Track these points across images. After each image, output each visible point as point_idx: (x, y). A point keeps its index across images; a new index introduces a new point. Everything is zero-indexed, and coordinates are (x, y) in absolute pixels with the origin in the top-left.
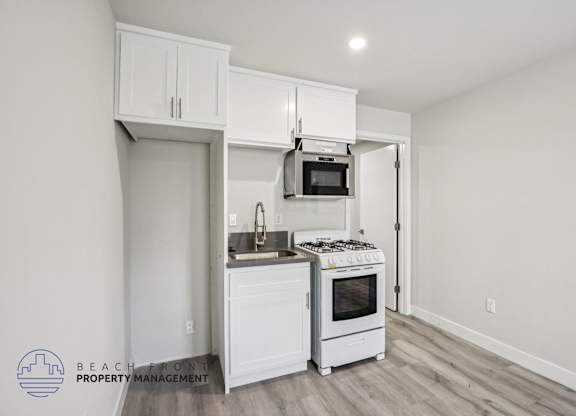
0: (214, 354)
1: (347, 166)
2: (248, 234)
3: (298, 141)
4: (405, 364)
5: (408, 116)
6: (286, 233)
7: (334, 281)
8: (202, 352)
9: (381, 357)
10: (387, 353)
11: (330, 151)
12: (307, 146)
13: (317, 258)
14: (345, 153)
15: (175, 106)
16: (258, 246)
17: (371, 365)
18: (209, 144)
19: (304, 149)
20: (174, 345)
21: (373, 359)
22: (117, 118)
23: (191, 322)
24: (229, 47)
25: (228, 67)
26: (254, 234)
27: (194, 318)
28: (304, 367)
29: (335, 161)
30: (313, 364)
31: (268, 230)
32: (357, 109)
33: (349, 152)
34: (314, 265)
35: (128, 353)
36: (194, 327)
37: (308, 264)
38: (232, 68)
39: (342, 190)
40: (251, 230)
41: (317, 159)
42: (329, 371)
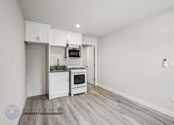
0: (47, 94)
1: (79, 51)
2: (56, 66)
3: (67, 45)
4: (90, 94)
5: (97, 39)
6: (65, 66)
7: (74, 76)
8: (44, 93)
9: (86, 93)
10: (87, 92)
11: (75, 47)
12: (70, 46)
13: (70, 71)
14: (79, 48)
15: (38, 38)
16: (58, 69)
17: (83, 94)
18: (46, 45)
19: (69, 47)
20: (37, 92)
21: (84, 93)
22: (25, 41)
23: (42, 86)
24: (50, 25)
25: (50, 29)
26: (57, 66)
27: (42, 85)
28: (68, 95)
29: (77, 50)
30: (70, 94)
31: (60, 65)
32: (82, 37)
33: (80, 48)
34: (70, 72)
35: (26, 94)
36: (43, 88)
37: (69, 72)
38: (51, 29)
39: (78, 56)
40: (57, 65)
41: (72, 49)
42: (73, 95)
